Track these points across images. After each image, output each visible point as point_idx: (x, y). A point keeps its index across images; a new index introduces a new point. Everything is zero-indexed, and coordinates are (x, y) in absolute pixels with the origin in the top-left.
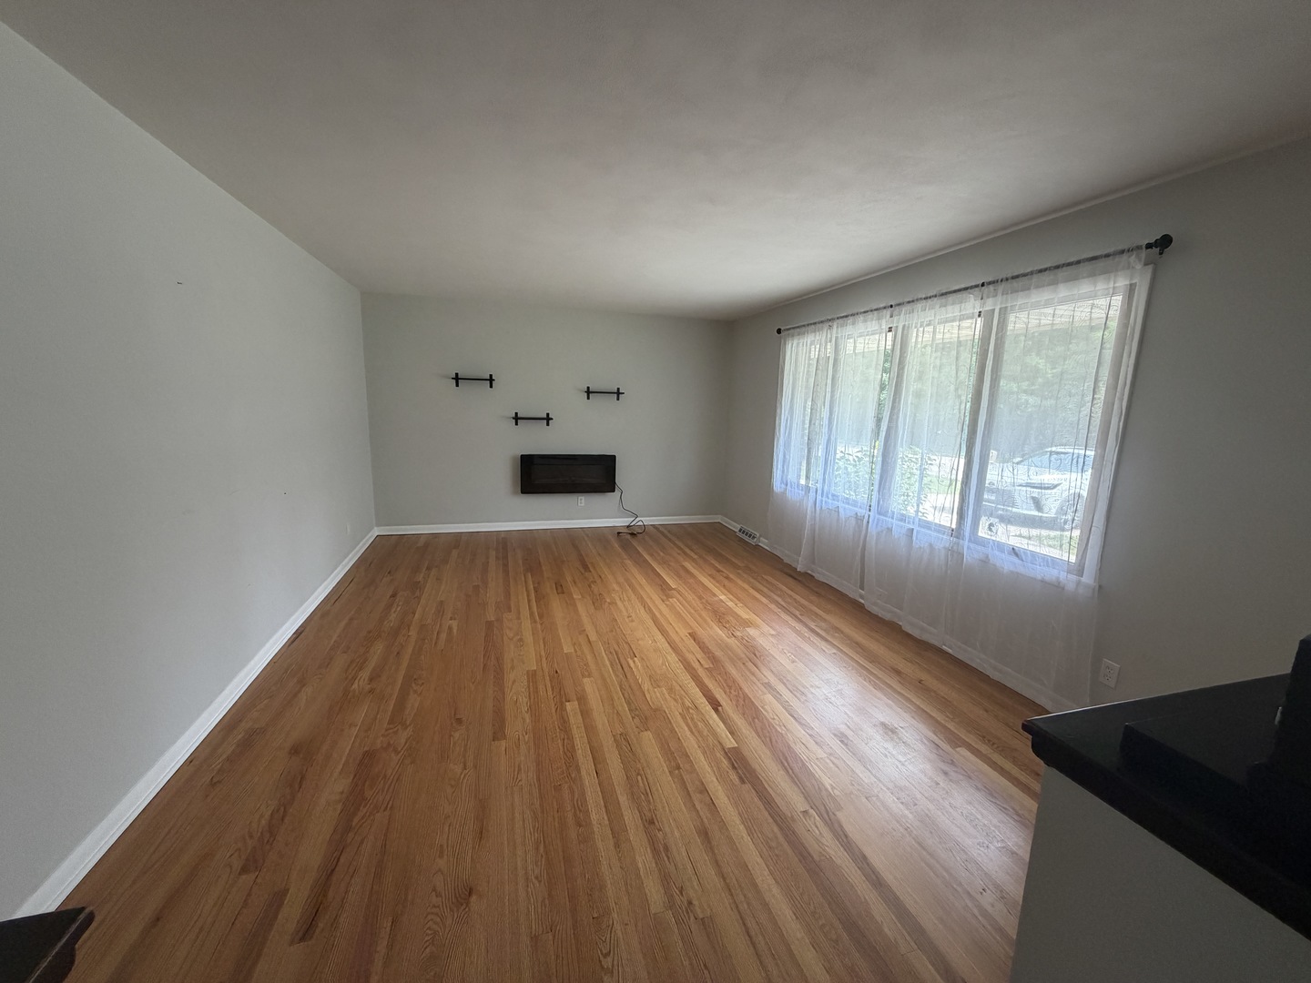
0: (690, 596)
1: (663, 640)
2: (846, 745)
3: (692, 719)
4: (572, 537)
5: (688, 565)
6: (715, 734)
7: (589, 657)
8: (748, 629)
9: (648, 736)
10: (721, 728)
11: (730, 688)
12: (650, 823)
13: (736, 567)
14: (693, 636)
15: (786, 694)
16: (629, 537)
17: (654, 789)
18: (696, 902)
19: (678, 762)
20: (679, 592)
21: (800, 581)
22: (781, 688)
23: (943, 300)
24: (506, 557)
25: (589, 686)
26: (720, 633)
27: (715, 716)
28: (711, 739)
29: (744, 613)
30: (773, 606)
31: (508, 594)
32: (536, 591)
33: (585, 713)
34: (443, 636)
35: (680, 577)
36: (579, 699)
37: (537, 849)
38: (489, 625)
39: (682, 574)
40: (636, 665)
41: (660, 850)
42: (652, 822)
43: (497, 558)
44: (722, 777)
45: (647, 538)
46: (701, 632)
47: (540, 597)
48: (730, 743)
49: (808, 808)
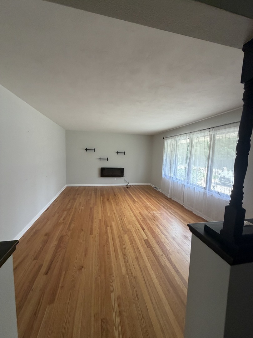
0: (140, 203)
1: (132, 213)
2: (174, 240)
3: (137, 232)
4: (112, 188)
5: (140, 195)
6: (142, 236)
7: (114, 217)
8: (154, 212)
9: (126, 236)
10: (144, 235)
11: (147, 225)
12: (124, 255)
13: (153, 196)
14: (140, 213)
15: (161, 228)
16: (127, 188)
17: (126, 248)
18: (133, 273)
19: (132, 241)
20: (138, 202)
21: (168, 200)
22: (160, 226)
23: (201, 132)
24: (96, 193)
25: (113, 224)
26: (146, 212)
27: (143, 232)
28: (141, 237)
29: (153, 208)
30: (160, 206)
31: (96, 201)
32: (103, 201)
33: (112, 230)
34: (80, 210)
35: (138, 198)
36: (110, 226)
37: (98, 259)
38: (91, 208)
39: (139, 198)
40: (125, 219)
41: (126, 261)
42: (125, 255)
43: (94, 193)
44: (143, 246)
45: (131, 189)
46: (142, 212)
47: (104, 202)
48: (146, 238)
49: (162, 254)
